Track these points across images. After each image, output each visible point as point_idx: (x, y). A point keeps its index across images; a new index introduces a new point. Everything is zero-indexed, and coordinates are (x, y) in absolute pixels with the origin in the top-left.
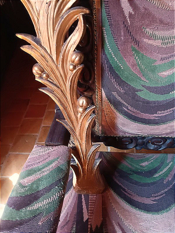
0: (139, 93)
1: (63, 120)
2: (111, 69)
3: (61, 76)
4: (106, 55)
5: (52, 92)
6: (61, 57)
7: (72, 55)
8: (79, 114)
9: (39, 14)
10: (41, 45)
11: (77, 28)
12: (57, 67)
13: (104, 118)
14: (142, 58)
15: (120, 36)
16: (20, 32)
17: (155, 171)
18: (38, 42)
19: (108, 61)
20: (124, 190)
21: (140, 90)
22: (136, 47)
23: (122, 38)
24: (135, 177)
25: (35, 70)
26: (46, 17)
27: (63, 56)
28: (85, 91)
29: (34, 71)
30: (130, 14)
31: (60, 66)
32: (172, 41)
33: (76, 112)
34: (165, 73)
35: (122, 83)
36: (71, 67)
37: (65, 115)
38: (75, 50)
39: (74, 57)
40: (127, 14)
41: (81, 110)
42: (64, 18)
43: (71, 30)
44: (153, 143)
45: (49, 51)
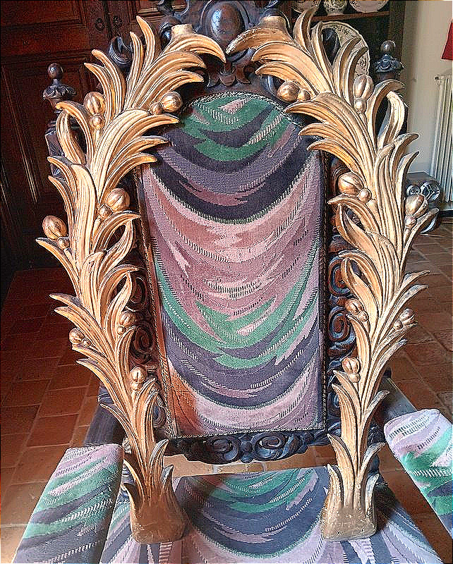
0: (217, 360)
1: (111, 405)
2: (174, 328)
3: (108, 342)
4: (166, 312)
5: (94, 364)
6: (107, 319)
7: (121, 316)
8: (134, 392)
9: (80, 274)
10: (81, 307)
11: (125, 286)
12: (101, 330)
13: (176, 404)
14: (211, 314)
16: (56, 293)
17: (274, 493)
18: (79, 304)
19: (170, 320)
20: (220, 527)
21: (219, 355)
22: (201, 301)
23: (183, 292)
24: (239, 507)
25: (73, 336)
26: (89, 277)
27: (110, 318)
28: (144, 363)
29: (71, 338)
30: (187, 268)
31: (105, 330)
32: (241, 293)
33: (129, 390)
34: (245, 331)
35: (192, 347)
36: (120, 330)
37: (113, 397)
38: (124, 310)
39: (123, 318)
40: (183, 267)
41: (135, 385)
42: (109, 277)
43: (119, 288)
44: (266, 446)
45: (92, 313)
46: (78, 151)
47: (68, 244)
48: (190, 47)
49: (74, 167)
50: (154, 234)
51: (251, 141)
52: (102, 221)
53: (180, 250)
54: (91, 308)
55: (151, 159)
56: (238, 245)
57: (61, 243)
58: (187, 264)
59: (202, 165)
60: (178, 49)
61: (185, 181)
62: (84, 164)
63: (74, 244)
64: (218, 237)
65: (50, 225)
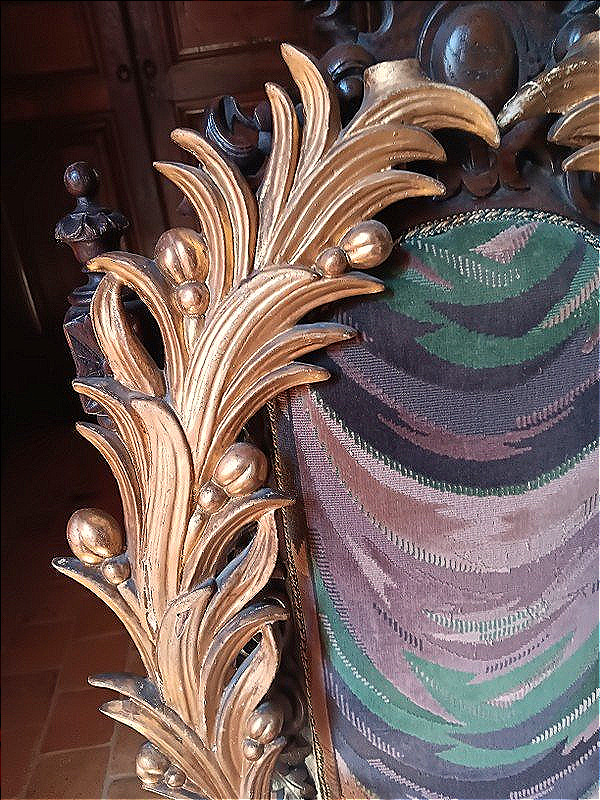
0: (443, 755)
2: (355, 703)
3: (222, 775)
4: (336, 674)
6: (221, 730)
9: (156, 634)
10: (162, 706)
11: (260, 654)
12: (209, 754)
14: (436, 673)
15: (370, 632)
18: (153, 697)
19: (344, 688)
21: (447, 747)
22: (416, 651)
23: (376, 636)
26: (177, 643)
27: (227, 726)
30: (388, 590)
31: (217, 749)
32: (505, 629)
34: (506, 698)
36: (251, 751)
39: (256, 726)
40: (380, 589)
42: (225, 641)
45: (184, 717)
46: (146, 368)
47: (127, 572)
48: (414, 115)
49: (138, 405)
50: (315, 524)
51: (549, 322)
52: (205, 518)
53: (375, 554)
54: (184, 706)
55: (318, 376)
56: (505, 537)
57: (110, 572)
58: (390, 582)
59: (433, 378)
60: (386, 120)
61: (392, 414)
62: (162, 397)
63: (141, 574)
64: (461, 525)
65: (82, 532)
